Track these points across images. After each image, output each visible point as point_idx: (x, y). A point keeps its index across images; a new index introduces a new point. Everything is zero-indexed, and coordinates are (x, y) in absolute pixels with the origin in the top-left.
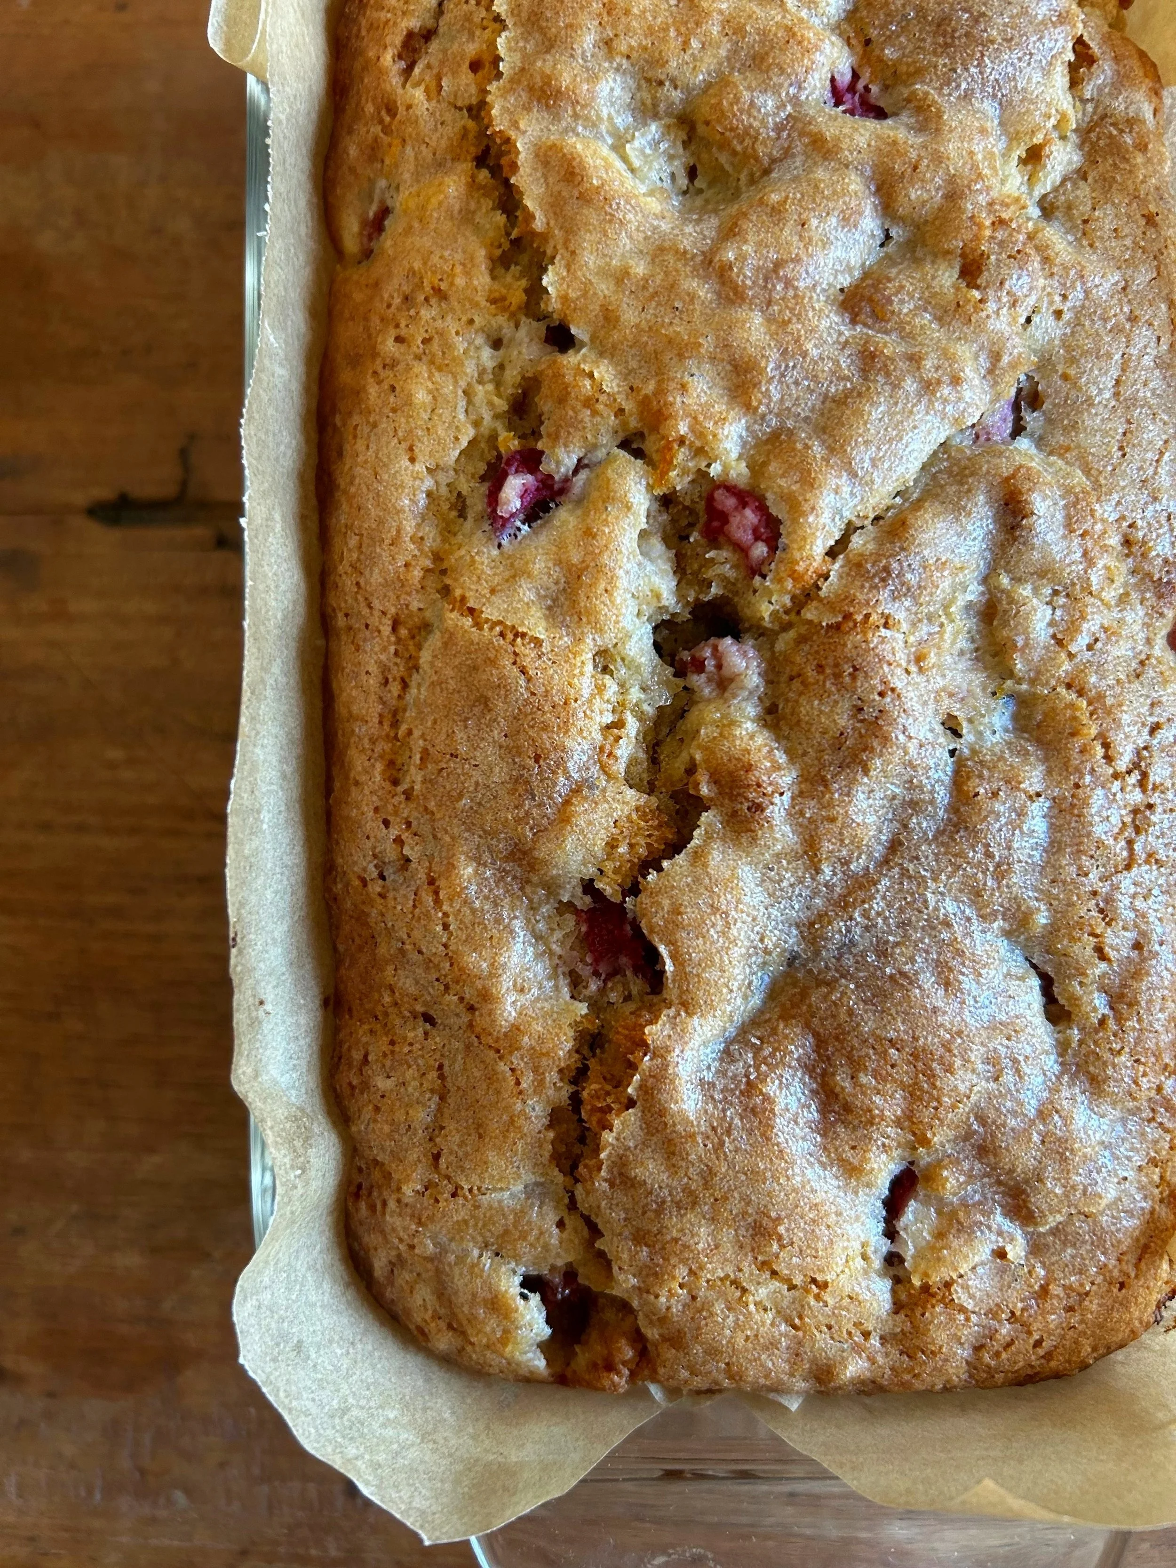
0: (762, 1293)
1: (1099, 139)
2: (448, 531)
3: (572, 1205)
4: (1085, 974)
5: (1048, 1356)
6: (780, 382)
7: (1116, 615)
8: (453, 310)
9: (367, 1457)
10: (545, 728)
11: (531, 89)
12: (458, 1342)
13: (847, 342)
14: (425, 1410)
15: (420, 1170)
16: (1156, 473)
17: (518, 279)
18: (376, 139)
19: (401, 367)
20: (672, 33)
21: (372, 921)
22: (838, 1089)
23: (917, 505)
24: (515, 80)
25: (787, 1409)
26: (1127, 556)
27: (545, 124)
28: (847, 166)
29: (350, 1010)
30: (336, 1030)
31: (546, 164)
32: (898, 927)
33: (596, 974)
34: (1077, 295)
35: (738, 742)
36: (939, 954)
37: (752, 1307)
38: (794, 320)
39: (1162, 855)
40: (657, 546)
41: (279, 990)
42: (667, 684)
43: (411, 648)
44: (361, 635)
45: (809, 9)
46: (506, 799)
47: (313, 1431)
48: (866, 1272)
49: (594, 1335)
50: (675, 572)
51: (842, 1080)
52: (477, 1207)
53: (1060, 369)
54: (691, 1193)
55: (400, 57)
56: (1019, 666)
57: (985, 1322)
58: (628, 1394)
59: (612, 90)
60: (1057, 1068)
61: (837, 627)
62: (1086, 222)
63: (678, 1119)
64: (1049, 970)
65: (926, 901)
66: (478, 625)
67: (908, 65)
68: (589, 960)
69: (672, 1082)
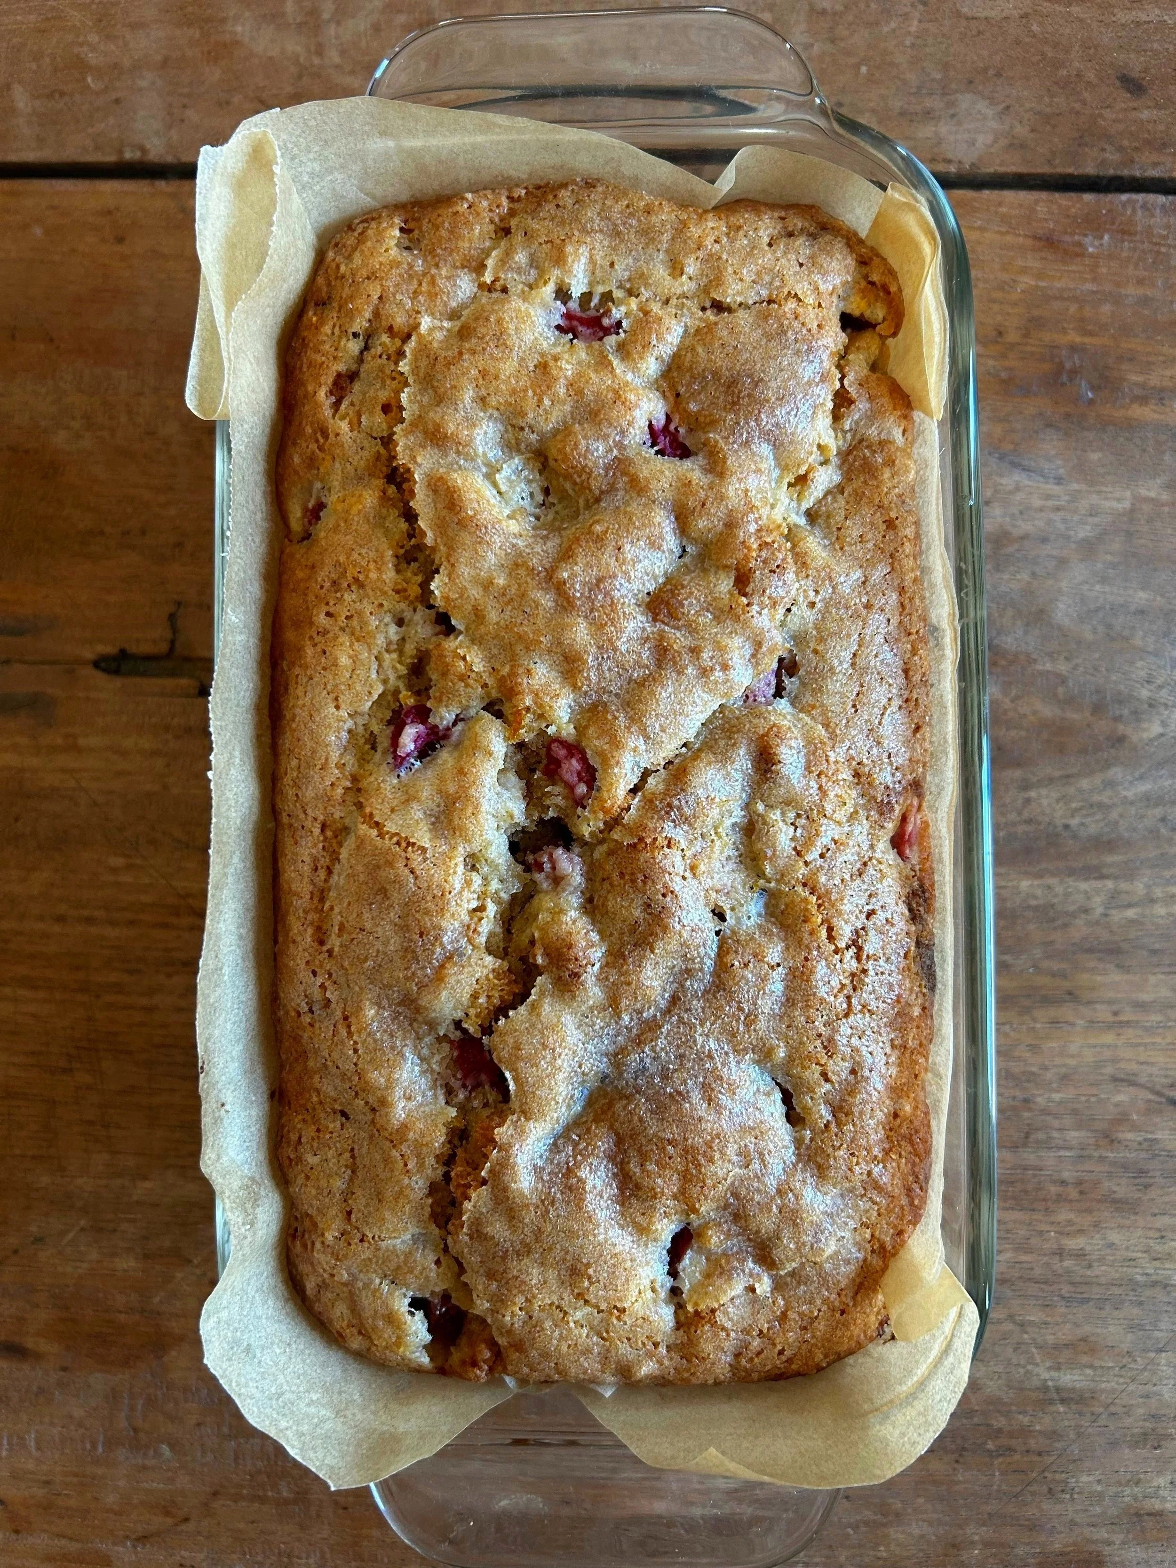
0: (579, 1315)
1: (855, 461)
2: (363, 760)
3: (446, 1249)
4: (813, 1092)
5: (789, 1361)
6: (598, 669)
7: (846, 829)
8: (368, 596)
9: (294, 1428)
10: (427, 912)
11: (425, 432)
12: (366, 1344)
13: (648, 638)
14: (340, 1393)
15: (337, 1222)
16: (880, 724)
17: (416, 575)
18: (313, 453)
19: (331, 635)
20: (530, 393)
21: (304, 1042)
22: (631, 1174)
23: (696, 755)
24: (414, 425)
25: (603, 1396)
26: (857, 784)
27: (436, 457)
28: (654, 502)
29: (289, 1102)
30: (280, 1116)
31: (435, 492)
32: (676, 1058)
33: (464, 1086)
34: (826, 591)
35: (564, 926)
36: (705, 1078)
37: (572, 1325)
38: (609, 623)
39: (873, 1006)
40: (512, 778)
41: (236, 1093)
42: (518, 877)
43: (334, 845)
44: (299, 833)
45: (633, 373)
46: (398, 963)
47: (256, 1410)
48: (655, 1301)
49: (463, 1341)
50: (525, 797)
51: (634, 1167)
52: (378, 1249)
53: (812, 645)
54: (527, 1245)
55: (331, 393)
56: (768, 870)
57: (741, 1337)
58: (488, 1383)
59: (486, 433)
60: (793, 1158)
61: (634, 846)
62: (839, 529)
63: (516, 1194)
64: (789, 1087)
65: (695, 1041)
66: (381, 835)
67: (705, 416)
68: (459, 1076)
69: (513, 1168)
